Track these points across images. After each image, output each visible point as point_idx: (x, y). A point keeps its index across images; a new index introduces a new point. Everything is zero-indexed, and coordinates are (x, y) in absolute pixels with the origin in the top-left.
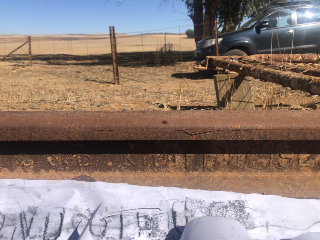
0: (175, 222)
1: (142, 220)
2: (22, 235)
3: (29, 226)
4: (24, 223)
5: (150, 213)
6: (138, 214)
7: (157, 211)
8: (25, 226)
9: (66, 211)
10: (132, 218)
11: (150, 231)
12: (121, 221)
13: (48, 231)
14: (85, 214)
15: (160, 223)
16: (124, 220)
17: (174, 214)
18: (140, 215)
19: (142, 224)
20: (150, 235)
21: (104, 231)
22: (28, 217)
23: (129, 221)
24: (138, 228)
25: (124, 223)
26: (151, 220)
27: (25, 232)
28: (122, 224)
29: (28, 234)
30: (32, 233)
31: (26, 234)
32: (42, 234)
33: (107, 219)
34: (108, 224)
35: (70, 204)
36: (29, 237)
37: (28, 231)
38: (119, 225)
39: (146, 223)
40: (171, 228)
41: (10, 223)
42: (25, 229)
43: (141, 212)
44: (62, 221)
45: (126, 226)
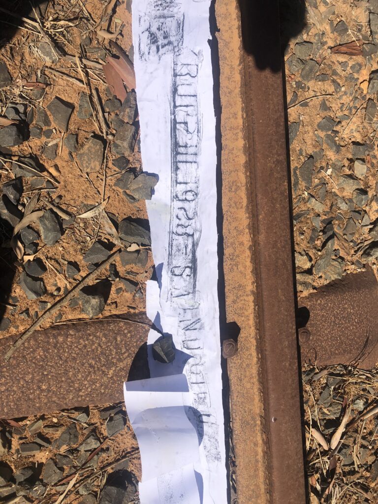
0: (204, 415)
1: (203, 396)
2: (186, 326)
3: (191, 328)
4: (194, 324)
5: (207, 400)
6: (206, 393)
7: (209, 406)
8: (192, 326)
9: (202, 350)
10: (203, 390)
11: (197, 399)
12: (201, 383)
13: (189, 342)
14: (202, 361)
15: (203, 406)
16: (201, 384)
17: (209, 415)
18: (206, 394)
19: (200, 395)
20: (195, 399)
21: (194, 373)
22: (197, 326)
23: (201, 387)
24: (198, 393)
25: (200, 384)
26: (204, 401)
27: (188, 328)
28: (199, 383)
29: (186, 330)
30: (187, 332)
31: (186, 329)
32: (187, 339)
33: (201, 374)
34: (198, 375)
35: (206, 351)
36: (185, 331)
37: (187, 330)
38: (199, 382)
39: (201, 398)
40: (201, 412)
41: (194, 314)
42: (189, 327)
43: (207, 395)
44: (196, 349)
45: (198, 386)
